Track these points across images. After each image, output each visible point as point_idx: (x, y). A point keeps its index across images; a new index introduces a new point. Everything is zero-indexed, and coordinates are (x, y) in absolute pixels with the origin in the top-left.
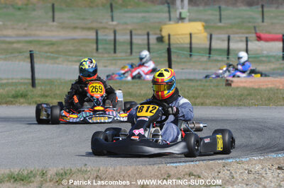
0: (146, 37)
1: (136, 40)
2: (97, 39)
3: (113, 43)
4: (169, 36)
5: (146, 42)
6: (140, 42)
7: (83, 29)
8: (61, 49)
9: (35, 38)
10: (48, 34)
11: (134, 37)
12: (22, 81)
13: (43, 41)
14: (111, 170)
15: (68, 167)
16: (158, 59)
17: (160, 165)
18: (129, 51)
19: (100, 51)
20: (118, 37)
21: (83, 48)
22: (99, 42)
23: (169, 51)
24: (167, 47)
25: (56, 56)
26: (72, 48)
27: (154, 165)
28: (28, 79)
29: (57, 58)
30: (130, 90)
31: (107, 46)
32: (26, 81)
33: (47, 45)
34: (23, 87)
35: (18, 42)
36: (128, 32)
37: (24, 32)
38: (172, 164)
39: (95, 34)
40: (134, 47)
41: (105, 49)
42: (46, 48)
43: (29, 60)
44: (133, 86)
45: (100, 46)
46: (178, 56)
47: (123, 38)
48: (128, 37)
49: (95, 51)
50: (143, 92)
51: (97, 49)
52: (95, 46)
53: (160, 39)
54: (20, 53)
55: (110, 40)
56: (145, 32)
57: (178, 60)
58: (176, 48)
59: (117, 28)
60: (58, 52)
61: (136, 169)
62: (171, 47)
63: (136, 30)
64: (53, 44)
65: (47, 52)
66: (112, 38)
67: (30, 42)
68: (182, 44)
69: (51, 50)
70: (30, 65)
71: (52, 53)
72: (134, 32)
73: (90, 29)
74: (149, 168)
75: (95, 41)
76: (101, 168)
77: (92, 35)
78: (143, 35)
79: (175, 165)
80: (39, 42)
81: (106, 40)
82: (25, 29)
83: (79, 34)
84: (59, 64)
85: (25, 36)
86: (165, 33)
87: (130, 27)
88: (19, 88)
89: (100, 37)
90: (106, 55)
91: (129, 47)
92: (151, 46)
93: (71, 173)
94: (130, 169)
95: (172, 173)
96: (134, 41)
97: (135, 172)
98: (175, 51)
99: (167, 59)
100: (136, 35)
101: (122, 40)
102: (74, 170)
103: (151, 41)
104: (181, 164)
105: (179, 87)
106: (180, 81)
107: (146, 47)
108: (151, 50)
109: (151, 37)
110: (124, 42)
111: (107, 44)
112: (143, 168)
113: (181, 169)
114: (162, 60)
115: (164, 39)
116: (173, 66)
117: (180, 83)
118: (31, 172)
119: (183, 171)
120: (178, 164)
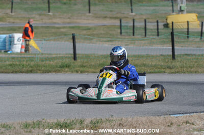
0: (156, 24)
1: (149, 26)
2: (121, 26)
3: (132, 28)
4: (173, 23)
5: (156, 27)
6: (152, 27)
7: (111, 18)
8: (95, 33)
9: (77, 25)
10: (85, 22)
11: (147, 24)
12: (67, 56)
13: (82, 27)
14: (130, 119)
15: (99, 118)
16: (165, 40)
17: (165, 116)
18: (144, 34)
19: (123, 34)
20: (135, 24)
21: (111, 32)
22: (122, 28)
23: (172, 34)
24: (171, 31)
25: (91, 37)
26: (103, 32)
27: (161, 116)
28: (71, 54)
29: (92, 39)
30: (145, 62)
31: (128, 31)
32: (70, 56)
33: (85, 30)
34: (67, 60)
35: (64, 28)
36: (144, 20)
37: (68, 20)
38: (174, 115)
39: (119, 22)
40: (147, 31)
41: (127, 32)
42: (84, 32)
43: (72, 41)
44: (147, 59)
45: (123, 31)
46: (179, 38)
47: (139, 24)
48: (143, 24)
49: (119, 34)
50: (154, 63)
51: (121, 33)
52: (119, 31)
53: (166, 26)
54: (65, 35)
55: (130, 27)
56: (156, 21)
57: (178, 40)
58: (177, 32)
59: (135, 18)
60: (93, 35)
61: (148, 119)
62: (174, 31)
63: (148, 19)
64: (89, 29)
65: (85, 35)
66: (132, 24)
67: (73, 28)
68: (182, 29)
69: (89, 33)
70: (72, 44)
71: (89, 35)
72: (147, 21)
73: (116, 18)
74: (158, 118)
75: (119, 27)
76: (123, 118)
77: (117, 23)
78: (154, 22)
79: (176, 116)
80: (79, 28)
81: (127, 26)
82: (69, 18)
83: (108, 22)
84: (93, 43)
85: (69, 23)
86: (169, 21)
87: (144, 17)
88: (64, 61)
89: (123, 24)
90: (127, 37)
91: (144, 31)
92: (159, 31)
93: (102, 122)
94: (144, 119)
95: (174, 121)
96: (147, 27)
97: (148, 121)
98: (177, 34)
99: (171, 40)
100: (149, 22)
101: (139, 26)
102: (103, 119)
103: (159, 27)
104: (181, 115)
105: (180, 60)
106: (180, 56)
107: (156, 31)
108: (160, 34)
109: (159, 24)
110: (140, 28)
111: (128, 29)
112: (153, 118)
113: (180, 119)
114: (167, 40)
115: (169, 26)
116: (175, 45)
117: (180, 57)
118: (73, 121)
119: (181, 120)
120: (178, 115)
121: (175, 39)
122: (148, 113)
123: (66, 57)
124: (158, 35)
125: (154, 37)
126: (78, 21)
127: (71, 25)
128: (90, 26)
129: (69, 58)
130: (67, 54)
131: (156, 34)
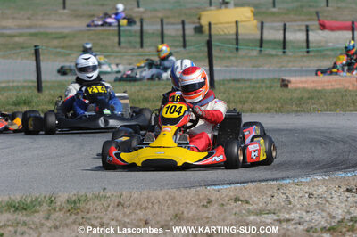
0: (180, 26)
1: (169, 30)
2: (119, 31)
3: (139, 34)
4: (210, 24)
5: (181, 32)
6: (173, 33)
8: (74, 43)
9: (42, 30)
10: (58, 24)
11: (165, 27)
12: (25, 84)
13: (51, 33)
14: (136, 195)
15: (82, 193)
16: (196, 54)
17: (198, 189)
19: (123, 45)
20: (145, 27)
21: (101, 42)
22: (122, 33)
23: (209, 44)
24: (207, 38)
25: (68, 52)
27: (190, 188)
28: (32, 82)
29: (69, 54)
31: (132, 39)
32: (31, 84)
33: (56, 38)
34: (26, 92)
35: (20, 35)
36: (159, 20)
37: (27, 22)
38: (213, 187)
40: (165, 39)
41: (130, 42)
42: (55, 42)
43: (34, 58)
45: (122, 39)
46: (221, 50)
47: (152, 27)
48: (159, 27)
49: (117, 45)
51: (119, 43)
52: (116, 40)
53: (199, 30)
54: (23, 48)
55: (135, 32)
56: (180, 21)
57: (221, 55)
58: (219, 40)
59: (144, 16)
60: (71, 47)
61: (167, 194)
62: (213, 39)
63: (168, 17)
64: (64, 37)
65: (56, 48)
66: (139, 28)
67: (35, 35)
68: (225, 34)
69: (62, 45)
70: (34, 63)
71: (63, 48)
72: (165, 21)
74: (185, 192)
75: (117, 33)
76: (124, 193)
78: (178, 24)
79: (216, 188)
80: (46, 35)
81: (130, 31)
82: (29, 18)
84: (71, 62)
85: (29, 27)
86: (204, 22)
87: (160, 15)
88: (21, 93)
89: (123, 29)
90: (129, 51)
91: (159, 40)
92: (187, 39)
93: (87, 200)
94: (160, 194)
95: (213, 198)
96: (165, 32)
97: (167, 197)
98: (217, 43)
99: (206, 54)
100: (168, 24)
101: (150, 32)
102: (90, 196)
103: (187, 32)
104: (225, 187)
105: (223, 90)
106: (223, 82)
107: (181, 39)
108: (187, 44)
109: (186, 27)
110: (153, 33)
111: (131, 36)
112: (176, 193)
113: (225, 193)
114: (201, 55)
115: (204, 29)
116: (215, 62)
117: (224, 84)
118: (37, 199)
119: (227, 195)
120: (221, 187)
121: (215, 53)
122: (167, 184)
123: (24, 88)
124: (184, 46)
125: (178, 49)
126: (45, 23)
127: (33, 31)
128: (66, 31)
129: (30, 88)
130: (25, 81)
131: (182, 44)
